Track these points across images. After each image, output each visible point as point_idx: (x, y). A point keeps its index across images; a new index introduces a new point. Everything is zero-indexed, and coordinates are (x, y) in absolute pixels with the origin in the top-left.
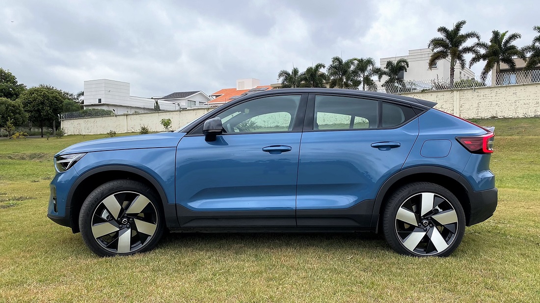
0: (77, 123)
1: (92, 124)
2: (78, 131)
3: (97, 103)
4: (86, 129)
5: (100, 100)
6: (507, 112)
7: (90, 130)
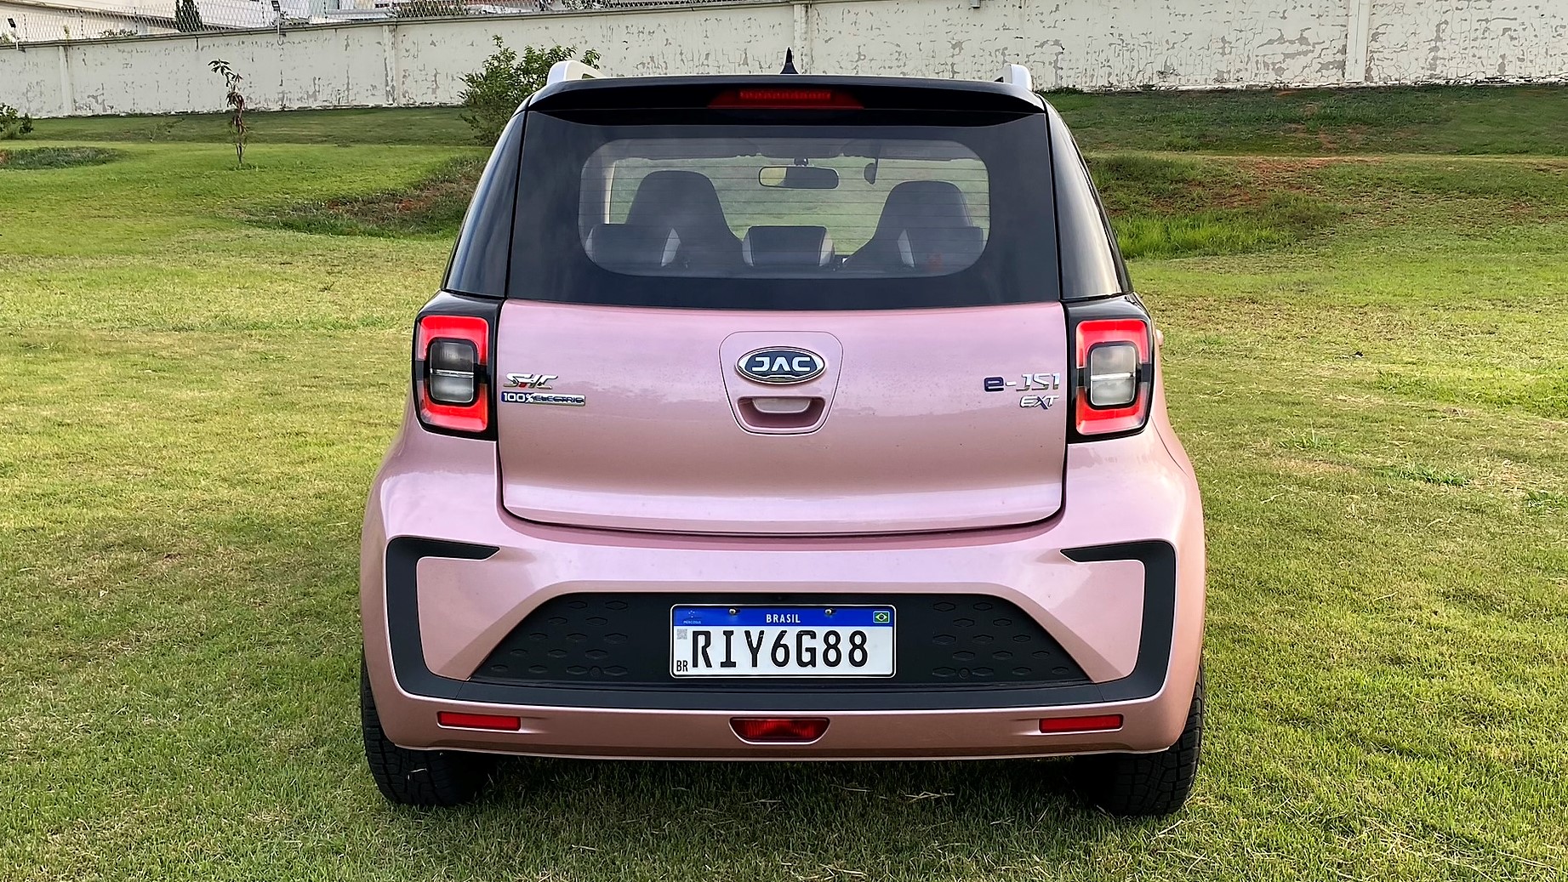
6: (1540, 61)
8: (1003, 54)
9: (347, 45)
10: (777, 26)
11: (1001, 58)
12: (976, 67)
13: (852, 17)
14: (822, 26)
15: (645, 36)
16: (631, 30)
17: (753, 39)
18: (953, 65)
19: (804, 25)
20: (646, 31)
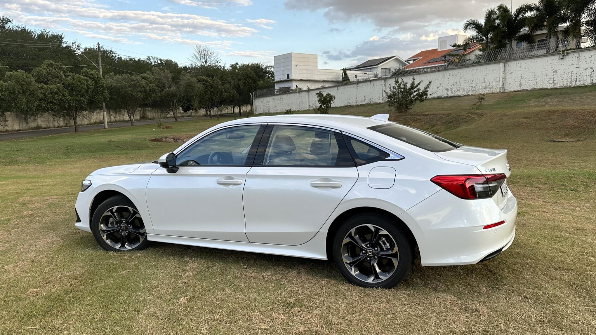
0: (266, 101)
1: (279, 102)
2: (267, 109)
3: (286, 79)
4: (274, 106)
5: (288, 76)
7: (277, 108)
8: (572, 73)
9: (373, 86)
10: (495, 70)
11: (570, 75)
12: (562, 78)
13: (519, 65)
14: (509, 69)
15: (455, 76)
16: (450, 75)
17: (487, 74)
18: (553, 78)
19: (503, 69)
20: (455, 75)
